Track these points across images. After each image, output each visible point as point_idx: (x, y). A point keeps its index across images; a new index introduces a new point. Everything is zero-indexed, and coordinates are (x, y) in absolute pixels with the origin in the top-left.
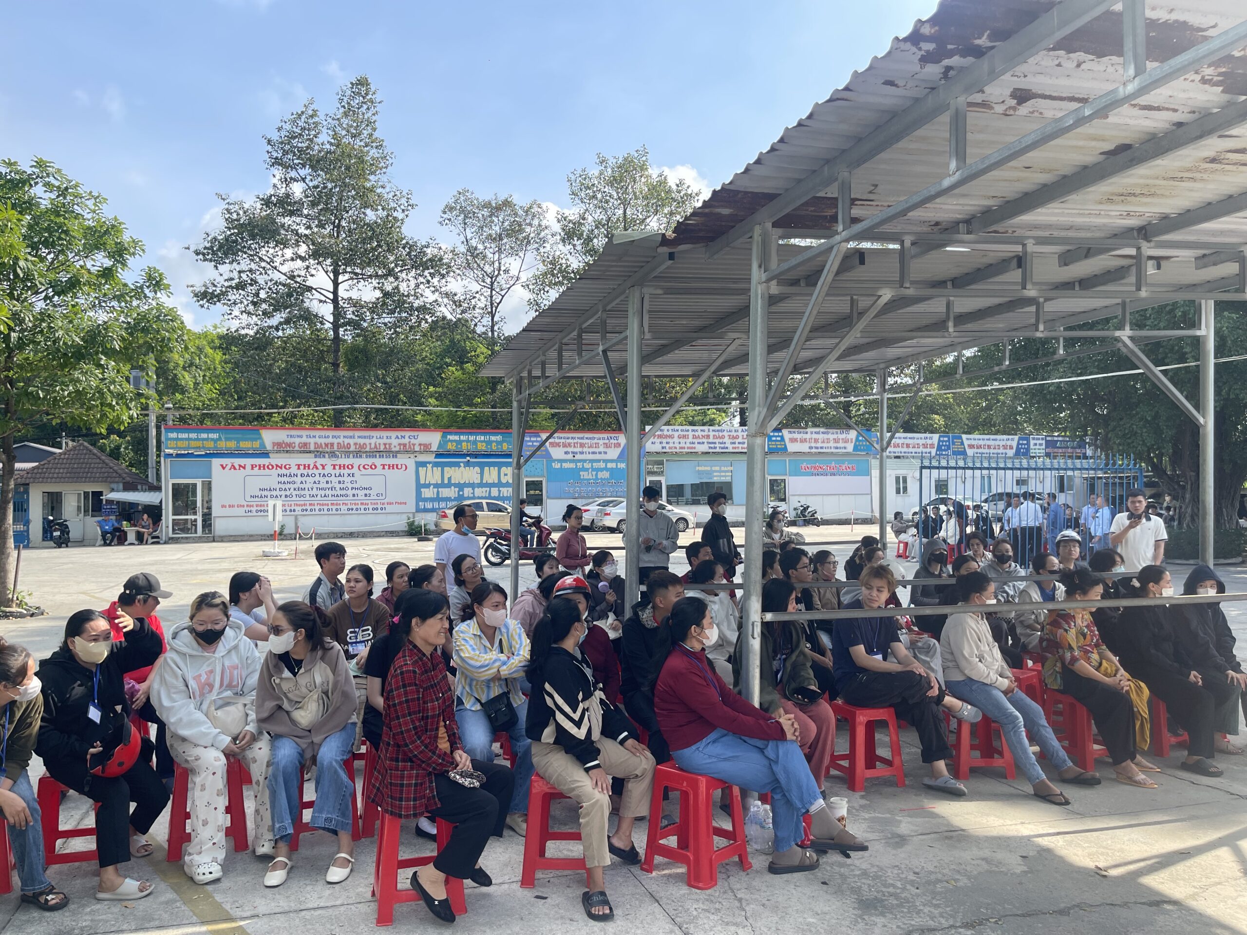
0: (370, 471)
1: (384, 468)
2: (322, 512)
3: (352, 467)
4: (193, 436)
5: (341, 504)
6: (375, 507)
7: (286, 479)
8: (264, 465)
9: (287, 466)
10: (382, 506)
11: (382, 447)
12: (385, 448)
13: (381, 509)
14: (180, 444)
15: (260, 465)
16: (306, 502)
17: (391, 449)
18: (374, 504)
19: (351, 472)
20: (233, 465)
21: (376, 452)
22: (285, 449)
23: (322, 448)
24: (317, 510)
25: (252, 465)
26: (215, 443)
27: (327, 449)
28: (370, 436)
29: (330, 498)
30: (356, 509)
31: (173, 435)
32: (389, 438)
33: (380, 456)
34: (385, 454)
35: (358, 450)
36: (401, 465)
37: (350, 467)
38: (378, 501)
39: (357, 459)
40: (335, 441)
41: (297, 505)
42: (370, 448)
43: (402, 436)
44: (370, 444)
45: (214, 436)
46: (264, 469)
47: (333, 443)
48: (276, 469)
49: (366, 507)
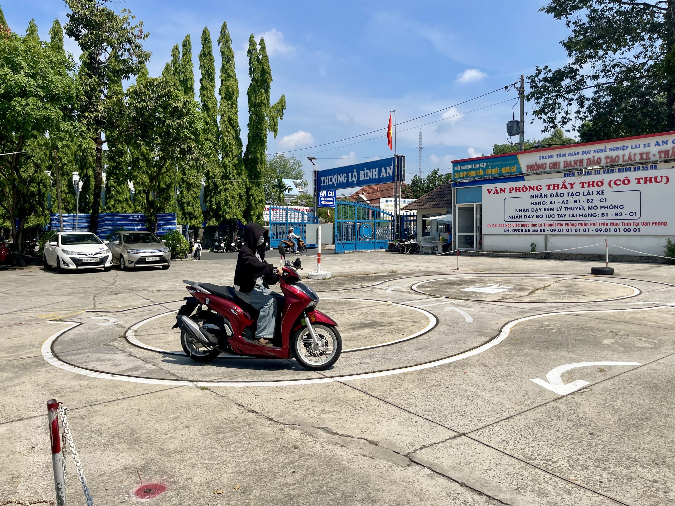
0: (622, 187)
1: (639, 183)
2: (570, 233)
3: (602, 183)
4: (470, 167)
5: (589, 225)
6: (627, 227)
7: (537, 200)
8: (520, 188)
9: (539, 187)
10: (635, 227)
11: (638, 158)
12: (642, 158)
13: (635, 230)
14: (462, 175)
15: (516, 188)
16: (555, 222)
17: (649, 159)
18: (627, 224)
19: (600, 189)
20: (496, 190)
21: (631, 164)
22: (537, 171)
23: (572, 166)
24: (565, 230)
25: (510, 188)
26: (484, 171)
27: (576, 167)
28: (623, 147)
29: (578, 218)
30: (606, 230)
31: (458, 168)
32: (647, 145)
33: (635, 168)
34: (641, 166)
35: (609, 165)
36: (662, 177)
37: (600, 184)
38: (631, 222)
39: (608, 175)
40: (585, 157)
41: (547, 225)
42: (624, 161)
43: (663, 142)
44: (624, 156)
45: (483, 165)
46: (520, 191)
47: (583, 160)
48: (530, 191)
49: (617, 227)
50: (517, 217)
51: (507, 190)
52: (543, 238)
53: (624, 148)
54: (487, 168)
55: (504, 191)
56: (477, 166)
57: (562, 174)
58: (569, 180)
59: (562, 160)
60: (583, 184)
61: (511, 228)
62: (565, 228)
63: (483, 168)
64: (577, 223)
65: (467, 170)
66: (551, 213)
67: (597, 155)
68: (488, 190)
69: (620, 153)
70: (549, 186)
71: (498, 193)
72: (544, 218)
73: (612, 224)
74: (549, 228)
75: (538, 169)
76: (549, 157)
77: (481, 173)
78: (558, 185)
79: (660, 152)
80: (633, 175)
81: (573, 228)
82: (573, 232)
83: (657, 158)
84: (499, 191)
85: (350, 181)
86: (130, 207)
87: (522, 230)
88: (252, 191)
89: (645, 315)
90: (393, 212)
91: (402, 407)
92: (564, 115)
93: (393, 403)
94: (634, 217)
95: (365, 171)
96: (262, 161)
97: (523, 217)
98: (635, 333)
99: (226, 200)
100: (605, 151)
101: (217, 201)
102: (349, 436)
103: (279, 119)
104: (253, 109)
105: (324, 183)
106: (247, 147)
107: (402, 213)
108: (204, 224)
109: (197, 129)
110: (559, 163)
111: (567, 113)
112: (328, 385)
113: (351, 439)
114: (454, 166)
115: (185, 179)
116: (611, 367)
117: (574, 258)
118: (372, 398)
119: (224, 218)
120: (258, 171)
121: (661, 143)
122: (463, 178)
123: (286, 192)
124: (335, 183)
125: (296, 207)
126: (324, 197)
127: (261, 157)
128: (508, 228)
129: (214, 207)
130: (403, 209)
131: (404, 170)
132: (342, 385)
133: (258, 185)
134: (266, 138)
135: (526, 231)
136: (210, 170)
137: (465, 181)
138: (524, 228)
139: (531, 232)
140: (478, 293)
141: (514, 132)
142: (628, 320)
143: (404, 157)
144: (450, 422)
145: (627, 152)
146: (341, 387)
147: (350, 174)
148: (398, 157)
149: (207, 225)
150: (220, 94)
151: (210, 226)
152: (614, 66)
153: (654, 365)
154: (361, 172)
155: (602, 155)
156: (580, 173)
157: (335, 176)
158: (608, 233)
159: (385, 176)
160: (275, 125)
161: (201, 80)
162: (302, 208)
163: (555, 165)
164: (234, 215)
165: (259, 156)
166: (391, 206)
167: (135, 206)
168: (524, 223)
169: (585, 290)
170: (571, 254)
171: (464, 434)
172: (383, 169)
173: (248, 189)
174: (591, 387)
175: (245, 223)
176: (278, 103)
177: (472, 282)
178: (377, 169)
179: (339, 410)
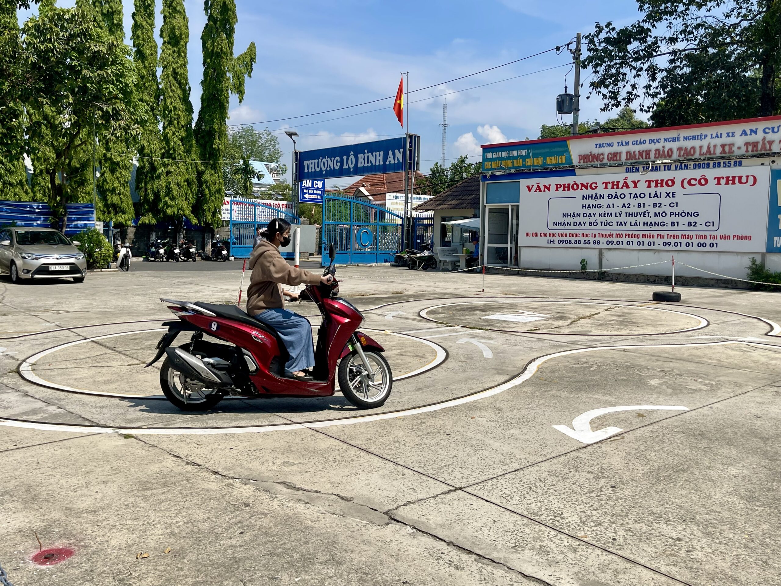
0: (698, 188)
1: (719, 183)
2: (630, 247)
3: (673, 183)
4: (505, 154)
5: (656, 236)
6: (702, 241)
7: (591, 202)
8: (569, 185)
9: (594, 185)
10: (712, 241)
11: (719, 150)
12: (724, 151)
13: (711, 245)
14: (495, 165)
15: (564, 185)
16: (612, 232)
17: (733, 152)
18: (702, 237)
19: (670, 190)
20: (538, 186)
21: (709, 159)
22: (593, 163)
23: (636, 159)
24: (625, 243)
25: (557, 185)
26: (524, 161)
27: (641, 160)
28: (701, 135)
29: (642, 227)
30: (676, 244)
31: (489, 155)
32: (730, 135)
33: (714, 164)
34: (722, 162)
35: (682, 158)
36: (747, 177)
37: (670, 183)
38: (707, 234)
39: (681, 171)
40: (653, 147)
41: (602, 235)
42: (701, 154)
43: (752, 131)
44: (701, 147)
45: (523, 153)
46: (569, 190)
47: (650, 151)
48: (581, 189)
49: (690, 241)
50: (564, 224)
51: (553, 188)
52: (597, 252)
53: (702, 137)
54: (528, 156)
55: (549, 189)
56: (514, 153)
57: (624, 169)
58: (633, 176)
59: (624, 149)
60: (649, 182)
61: (557, 239)
62: (625, 240)
63: (521, 157)
64: (640, 233)
65: (501, 159)
66: (609, 219)
67: (668, 145)
68: (528, 187)
69: (696, 143)
70: (606, 184)
71: (540, 190)
72: (599, 227)
73: (683, 236)
74: (604, 240)
75: (593, 161)
76: (608, 145)
77: (519, 163)
78: (618, 183)
79: (747, 144)
80: (711, 173)
81: (635, 240)
82: (635, 246)
83: (743, 151)
84: (542, 188)
85: (345, 167)
86: (26, 193)
87: (570, 242)
88: (206, 177)
89: (707, 351)
90: (402, 213)
91: (388, 458)
92: (630, 90)
93: (377, 453)
94: (711, 228)
95: (366, 155)
96: (222, 134)
97: (572, 224)
98: (690, 373)
99: (168, 187)
100: (679, 140)
101: (155, 189)
102: (316, 492)
103: (246, 76)
104: (209, 60)
105: (308, 169)
106: (200, 114)
107: (415, 214)
108: (136, 222)
109: (127, 85)
110: (621, 153)
111: (634, 87)
112: (295, 432)
113: (319, 495)
114: (484, 152)
115: (109, 155)
116: (652, 411)
117: (635, 280)
118: (351, 447)
119: (165, 213)
120: (214, 149)
121: (748, 132)
122: (496, 169)
123: (255, 180)
124: (324, 169)
125: (269, 202)
126: (308, 188)
127: (219, 129)
128: (552, 238)
129: (151, 197)
130: (415, 209)
131: (418, 155)
132: (314, 432)
133: (214, 167)
134: (228, 102)
135: (576, 242)
136: (146, 145)
137: (498, 174)
138: (573, 239)
139: (582, 245)
140: (504, 321)
141: (566, 110)
142: (685, 357)
143: (419, 137)
144: (446, 475)
145: (705, 143)
146: (312, 435)
147: (345, 158)
148: (411, 137)
149: (140, 222)
150: (161, 36)
151: (143, 224)
152: (697, 27)
153: (705, 411)
154: (359, 156)
155: (674, 146)
156: (646, 169)
157: (324, 160)
158: (678, 248)
159: (392, 162)
160: (241, 84)
161: (134, 15)
162: (277, 202)
163: (615, 156)
164: (178, 210)
165: (216, 127)
166: (401, 204)
167: (34, 193)
168: (572, 232)
169: (641, 321)
170: (631, 275)
171: (460, 489)
172: (390, 153)
173: (200, 174)
174: (624, 435)
175: (195, 221)
176: (246, 54)
177: (500, 308)
178: (382, 153)
179: (306, 462)
